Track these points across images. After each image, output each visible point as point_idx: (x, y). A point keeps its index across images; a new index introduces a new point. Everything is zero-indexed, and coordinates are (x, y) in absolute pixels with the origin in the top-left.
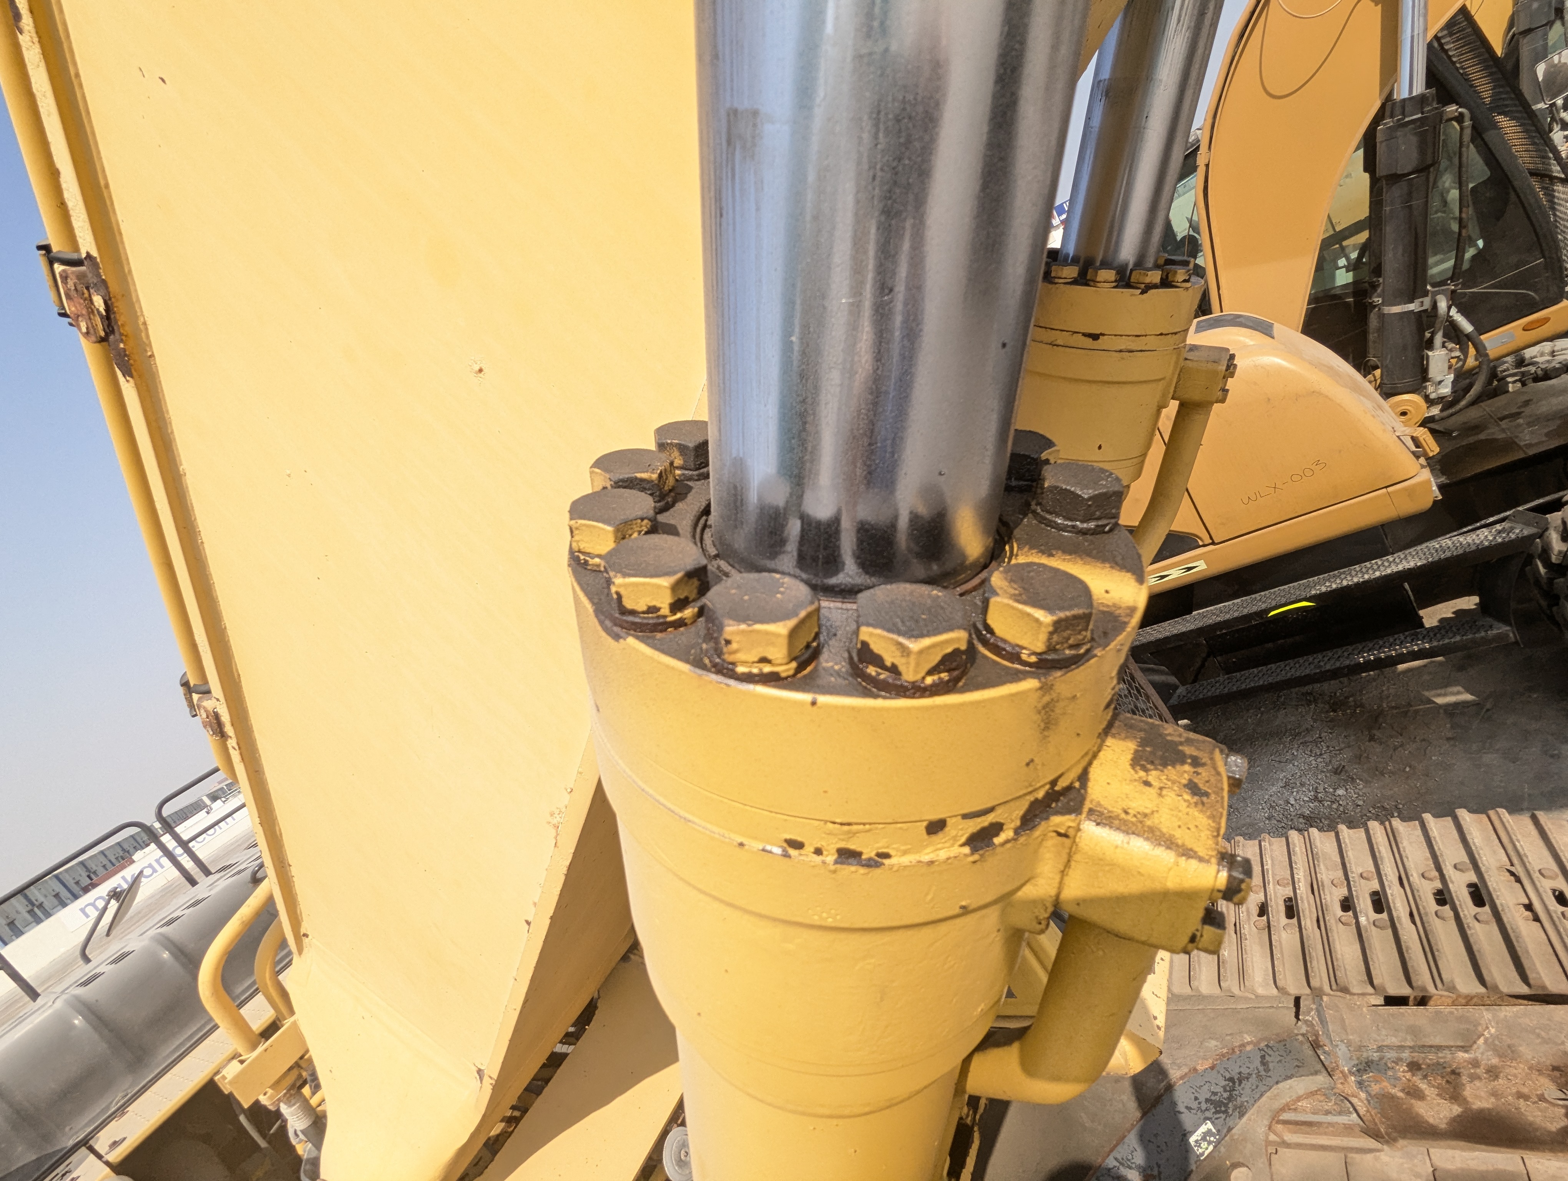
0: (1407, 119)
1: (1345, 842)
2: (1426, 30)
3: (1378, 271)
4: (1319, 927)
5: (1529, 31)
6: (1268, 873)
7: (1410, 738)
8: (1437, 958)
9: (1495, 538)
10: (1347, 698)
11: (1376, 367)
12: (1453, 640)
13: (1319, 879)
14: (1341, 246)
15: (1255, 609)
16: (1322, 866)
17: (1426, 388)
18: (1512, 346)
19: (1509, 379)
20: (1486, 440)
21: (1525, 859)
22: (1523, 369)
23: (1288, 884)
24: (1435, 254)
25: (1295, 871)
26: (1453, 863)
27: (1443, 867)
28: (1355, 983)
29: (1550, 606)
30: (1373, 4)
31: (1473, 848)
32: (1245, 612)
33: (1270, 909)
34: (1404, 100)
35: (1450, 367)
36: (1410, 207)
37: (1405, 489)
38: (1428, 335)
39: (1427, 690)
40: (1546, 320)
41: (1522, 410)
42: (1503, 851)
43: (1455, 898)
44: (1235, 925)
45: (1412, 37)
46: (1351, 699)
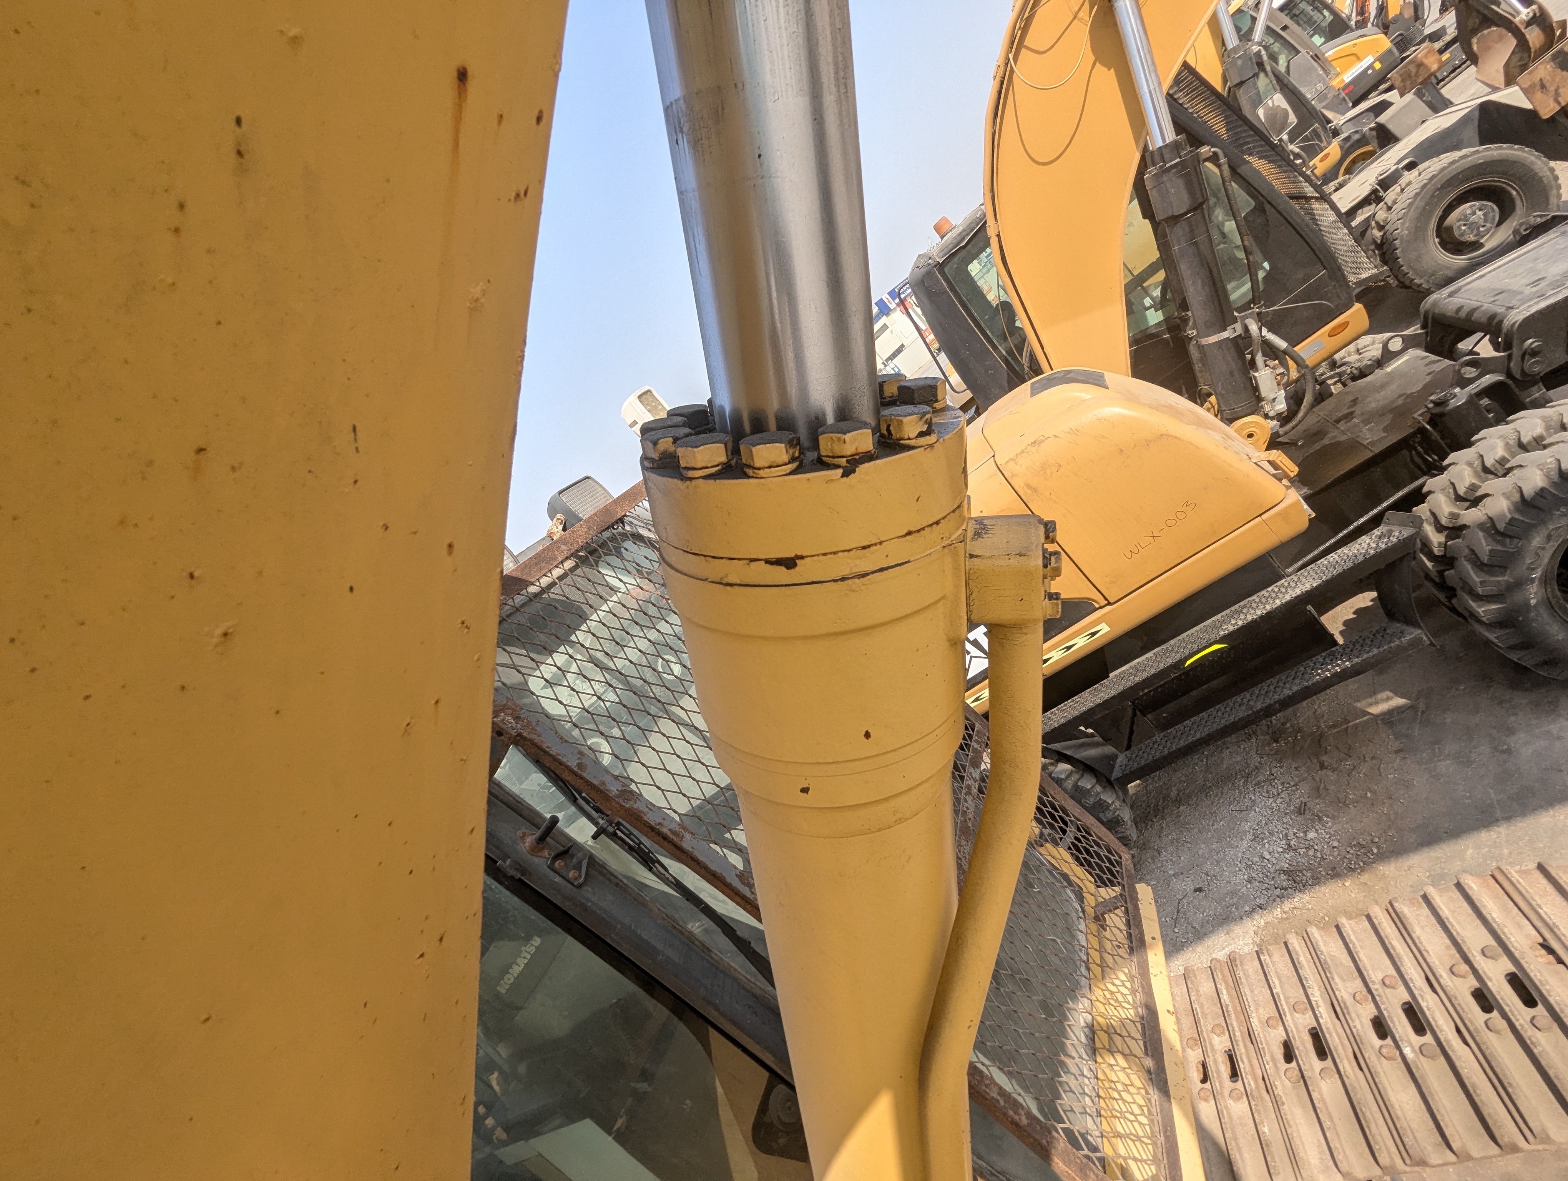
0: (1168, 165)
1: (1351, 940)
2: (1160, 84)
3: (1184, 306)
4: (1361, 1069)
5: (1241, 84)
6: (1280, 1000)
7: (1359, 758)
8: (1513, 1096)
9: (1377, 544)
10: (1284, 724)
11: (1209, 395)
12: (1371, 654)
13: (1340, 999)
14: (1143, 288)
15: (1170, 661)
16: (1337, 980)
17: (1262, 407)
18: (1324, 354)
19: (1330, 382)
20: (1331, 444)
21: (1556, 930)
22: (1338, 370)
23: (1306, 1009)
24: (1230, 282)
25: (1309, 991)
26: (1479, 948)
27: (1472, 958)
28: (1429, 1148)
29: (1449, 599)
30: (1106, 69)
31: (1496, 927)
32: (1161, 666)
33: (1296, 1051)
34: (1160, 148)
35: (1279, 384)
36: (1196, 243)
37: (1279, 514)
38: (1249, 357)
39: (1358, 701)
40: (1345, 325)
41: (1352, 410)
42: (1527, 922)
43: (1501, 1001)
44: (1263, 1079)
45: (1150, 92)
46: (1288, 725)
